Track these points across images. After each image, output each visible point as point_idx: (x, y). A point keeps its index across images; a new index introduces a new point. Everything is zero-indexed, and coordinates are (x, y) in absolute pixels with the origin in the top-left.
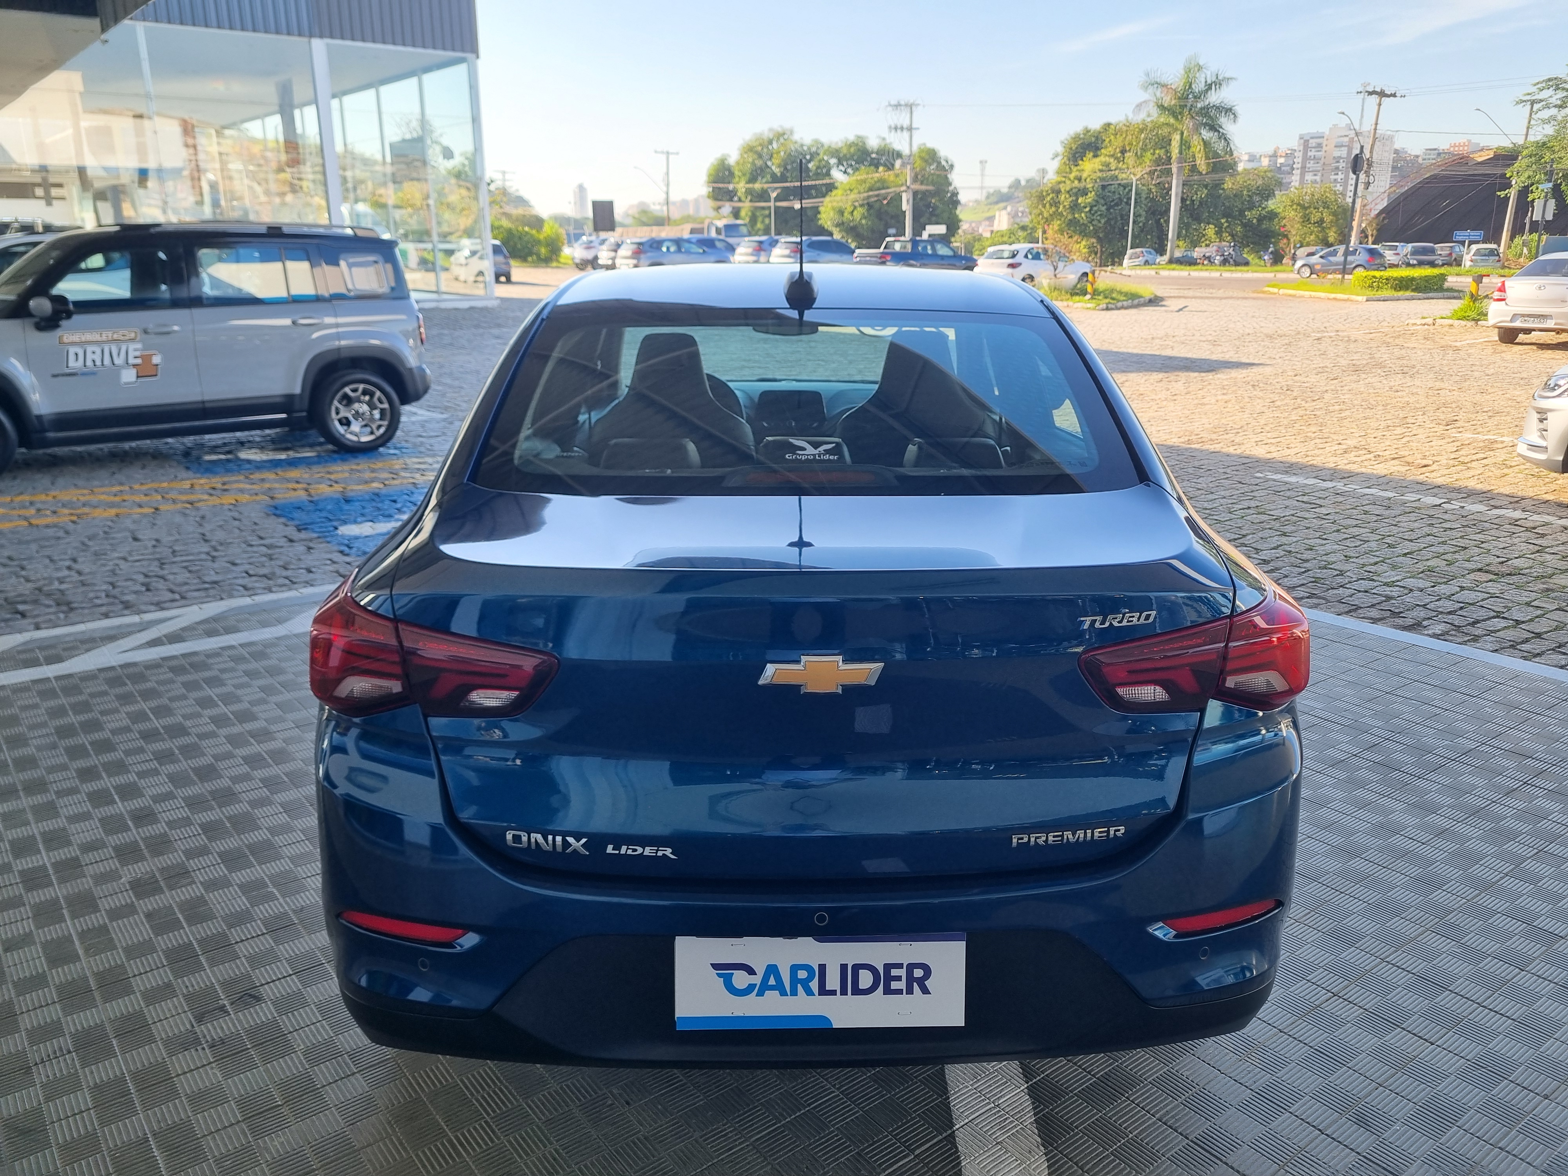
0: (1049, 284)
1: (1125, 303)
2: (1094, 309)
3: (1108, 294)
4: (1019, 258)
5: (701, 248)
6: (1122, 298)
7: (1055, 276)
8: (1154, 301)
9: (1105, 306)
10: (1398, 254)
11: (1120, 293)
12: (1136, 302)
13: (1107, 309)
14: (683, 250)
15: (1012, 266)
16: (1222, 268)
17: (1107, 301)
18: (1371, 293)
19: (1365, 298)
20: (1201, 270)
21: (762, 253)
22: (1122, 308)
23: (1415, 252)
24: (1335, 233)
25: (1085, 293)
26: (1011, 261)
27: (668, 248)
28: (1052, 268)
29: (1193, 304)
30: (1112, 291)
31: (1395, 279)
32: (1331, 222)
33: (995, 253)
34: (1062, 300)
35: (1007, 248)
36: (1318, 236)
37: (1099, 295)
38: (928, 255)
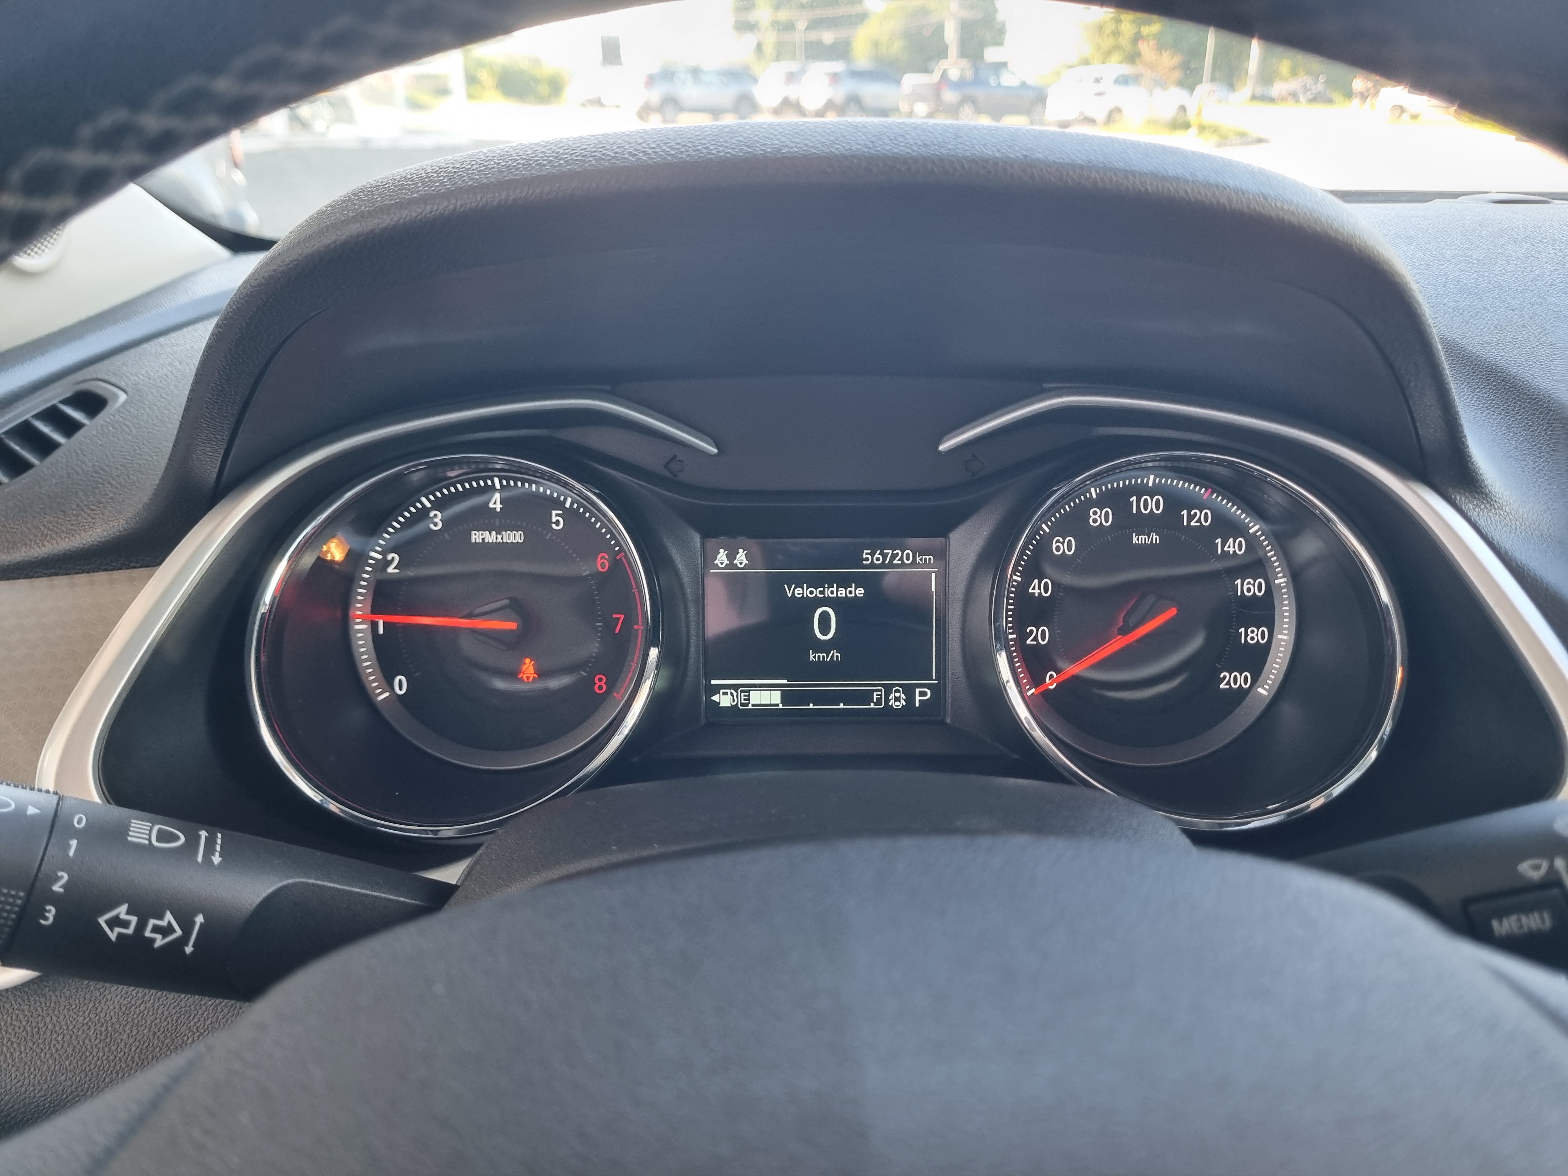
1: (1235, 141)
3: (1214, 130)
4: (1107, 84)
6: (1231, 134)
7: (1150, 107)
12: (1244, 140)
15: (1097, 95)
16: (1312, 105)
17: (1215, 137)
20: (1288, 108)
28: (1146, 95)
38: (990, 85)
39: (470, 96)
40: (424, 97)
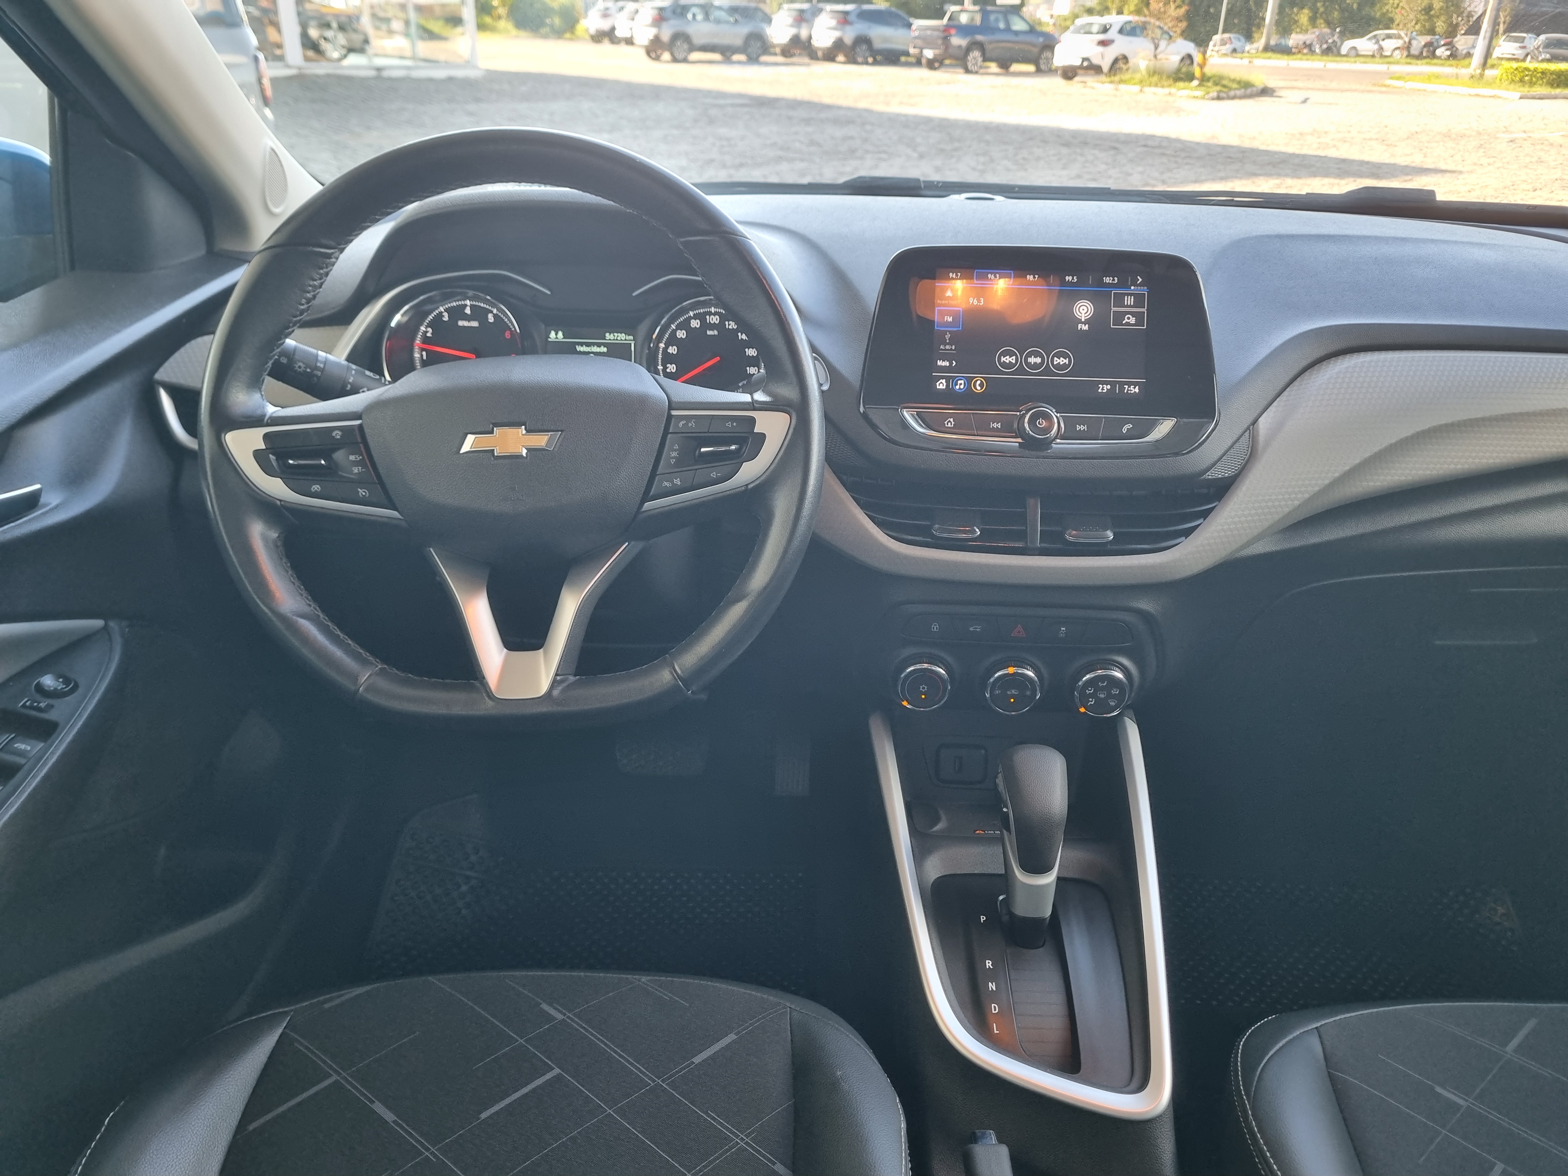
0: (1148, 66)
1: (1238, 93)
2: (1203, 98)
3: (1218, 80)
4: (1112, 34)
5: (731, 16)
6: (1235, 86)
7: (1155, 56)
8: (1265, 92)
9: (1215, 94)
10: (1524, 47)
11: (1234, 81)
12: (1249, 91)
13: (1219, 98)
14: (712, 17)
15: (1103, 43)
16: (1325, 58)
17: (1218, 88)
18: (1526, 90)
19: (1519, 95)
20: (1301, 59)
21: (804, 25)
22: (1234, 98)
23: (1548, 45)
24: (1444, 22)
25: (1190, 77)
26: (1102, 37)
27: (694, 15)
28: (1152, 47)
29: (1314, 96)
30: (1221, 78)
31: (1552, 73)
32: (1441, 8)
33: (1083, 27)
34: (1163, 87)
35: (1097, 21)
36: (1424, 26)
37: (1208, 79)
38: (999, 30)
39: (481, 27)
40: (436, 26)
